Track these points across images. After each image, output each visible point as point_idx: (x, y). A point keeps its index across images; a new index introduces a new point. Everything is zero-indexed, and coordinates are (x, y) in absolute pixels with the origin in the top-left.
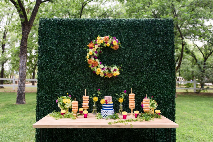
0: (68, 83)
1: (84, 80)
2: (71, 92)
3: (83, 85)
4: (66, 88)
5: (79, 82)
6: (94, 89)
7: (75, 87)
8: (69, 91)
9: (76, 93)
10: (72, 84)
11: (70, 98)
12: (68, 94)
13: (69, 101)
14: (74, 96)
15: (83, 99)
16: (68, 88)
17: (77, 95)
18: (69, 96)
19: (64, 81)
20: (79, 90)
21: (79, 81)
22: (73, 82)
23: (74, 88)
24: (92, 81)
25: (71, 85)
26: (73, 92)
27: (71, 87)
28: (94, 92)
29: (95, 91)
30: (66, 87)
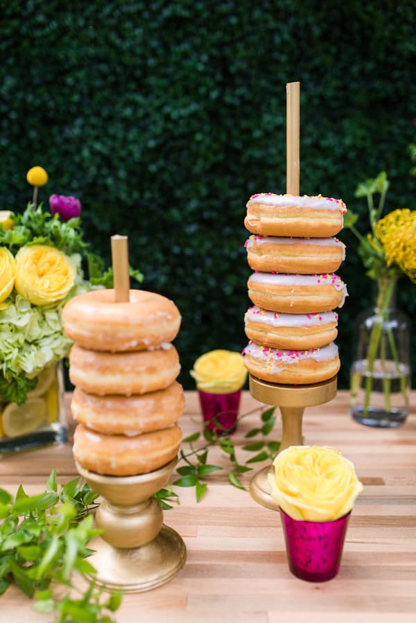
0: (61, 70)
1: (240, 26)
2: (99, 167)
3: (227, 82)
4: (47, 122)
5: (185, 56)
6: (341, 133)
7: (135, 105)
8: (79, 151)
9: (153, 178)
10: (104, 77)
11: (69, 230)
12: (37, 175)
13: (46, 282)
14: (131, 208)
15: (251, 243)
16: (66, 120)
17: (166, 191)
18: (53, 199)
19: (17, 44)
20: (189, 136)
21: (178, 43)
22: (120, 52)
23: (128, 123)
24: (325, 37)
25: (91, 94)
26: (122, 160)
27: (97, 114)
28: (343, 159)
29: (353, 147)
30: (42, 108)
